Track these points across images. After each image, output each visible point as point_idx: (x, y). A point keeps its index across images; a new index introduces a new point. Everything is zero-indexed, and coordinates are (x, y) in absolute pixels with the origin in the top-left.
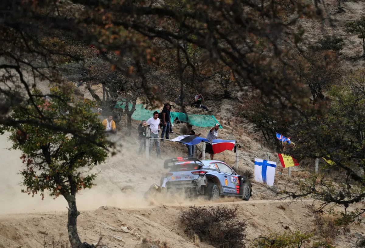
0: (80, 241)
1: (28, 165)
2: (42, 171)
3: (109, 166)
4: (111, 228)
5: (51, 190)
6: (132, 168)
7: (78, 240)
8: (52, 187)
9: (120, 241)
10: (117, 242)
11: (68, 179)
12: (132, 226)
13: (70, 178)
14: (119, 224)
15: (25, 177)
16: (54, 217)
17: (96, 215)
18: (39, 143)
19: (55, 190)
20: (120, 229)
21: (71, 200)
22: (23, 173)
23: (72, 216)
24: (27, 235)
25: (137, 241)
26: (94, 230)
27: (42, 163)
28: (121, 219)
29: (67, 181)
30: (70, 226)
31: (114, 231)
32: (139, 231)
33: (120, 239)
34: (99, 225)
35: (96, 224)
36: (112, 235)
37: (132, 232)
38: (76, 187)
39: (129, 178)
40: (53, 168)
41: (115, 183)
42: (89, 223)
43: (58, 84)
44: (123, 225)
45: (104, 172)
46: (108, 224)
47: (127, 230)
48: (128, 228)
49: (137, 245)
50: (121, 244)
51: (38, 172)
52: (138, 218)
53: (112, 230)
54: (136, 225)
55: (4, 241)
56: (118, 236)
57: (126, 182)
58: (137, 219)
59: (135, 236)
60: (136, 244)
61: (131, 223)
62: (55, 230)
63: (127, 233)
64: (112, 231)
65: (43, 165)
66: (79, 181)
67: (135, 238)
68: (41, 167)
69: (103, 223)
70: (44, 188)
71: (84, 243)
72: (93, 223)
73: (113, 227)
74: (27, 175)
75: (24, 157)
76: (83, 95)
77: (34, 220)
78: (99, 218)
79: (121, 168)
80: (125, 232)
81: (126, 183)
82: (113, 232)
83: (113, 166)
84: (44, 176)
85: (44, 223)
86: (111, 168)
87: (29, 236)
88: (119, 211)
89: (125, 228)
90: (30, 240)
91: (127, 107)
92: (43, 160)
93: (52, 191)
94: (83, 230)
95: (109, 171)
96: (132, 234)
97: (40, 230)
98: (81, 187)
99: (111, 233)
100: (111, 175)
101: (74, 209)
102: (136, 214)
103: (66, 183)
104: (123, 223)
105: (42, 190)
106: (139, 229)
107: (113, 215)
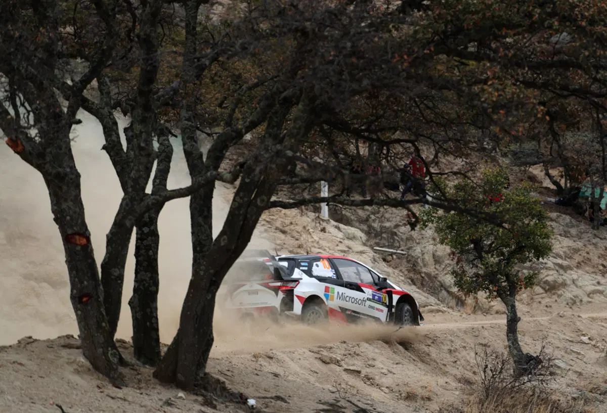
0: (522, 352)
1: (457, 263)
2: (474, 270)
3: (572, 266)
4: (567, 338)
5: (486, 292)
6: (601, 268)
7: (520, 350)
8: (488, 288)
9: (579, 354)
10: (575, 355)
11: (505, 279)
12: (596, 336)
13: (508, 276)
14: (579, 333)
15: (455, 277)
16: (497, 326)
17: (551, 323)
18: (468, 236)
19: (490, 292)
20: (579, 340)
21: (510, 303)
22: (453, 273)
23: (512, 322)
24: (464, 347)
25: (600, 354)
26: (547, 341)
27: (474, 260)
28: (582, 328)
29: (505, 282)
30: (510, 334)
31: (572, 341)
32: (604, 342)
33: (579, 351)
34: (552, 335)
35: (550, 334)
36: (568, 347)
37: (593, 343)
38: (515, 288)
39: (597, 281)
40: (487, 266)
41: (580, 286)
42: (540, 333)
43: (464, 160)
44: (584, 335)
45: (565, 274)
46: (564, 334)
47: (588, 341)
48: (589, 339)
49: (600, 358)
50: (580, 357)
51: (470, 271)
52: (603, 326)
53: (570, 341)
54: (599, 335)
55: (437, 355)
56: (576, 348)
57: (594, 285)
58: (602, 328)
59: (598, 347)
60: (598, 357)
61: (593, 333)
62: (499, 341)
63: (588, 344)
64: (569, 343)
65: (475, 262)
66: (519, 280)
67: (597, 350)
68: (473, 264)
69: (558, 333)
70: (478, 290)
71: (527, 354)
72: (545, 333)
73: (571, 337)
74: (457, 275)
75: (453, 253)
76: (541, 183)
77: (474, 330)
78: (554, 327)
79: (587, 268)
80: (585, 343)
81: (593, 287)
82: (571, 344)
83: (578, 266)
84: (477, 275)
85: (486, 333)
86: (575, 269)
87: (467, 348)
88: (580, 319)
89: (585, 339)
90: (468, 354)
91: (593, 194)
92: (475, 256)
93: (488, 294)
94: (533, 341)
95: (572, 272)
96: (594, 346)
97: (481, 342)
98: (521, 288)
99: (567, 345)
100: (575, 277)
101: (514, 314)
102: (602, 322)
103: (504, 284)
104: (584, 333)
105: (476, 293)
106: (603, 340)
107: (571, 323)
